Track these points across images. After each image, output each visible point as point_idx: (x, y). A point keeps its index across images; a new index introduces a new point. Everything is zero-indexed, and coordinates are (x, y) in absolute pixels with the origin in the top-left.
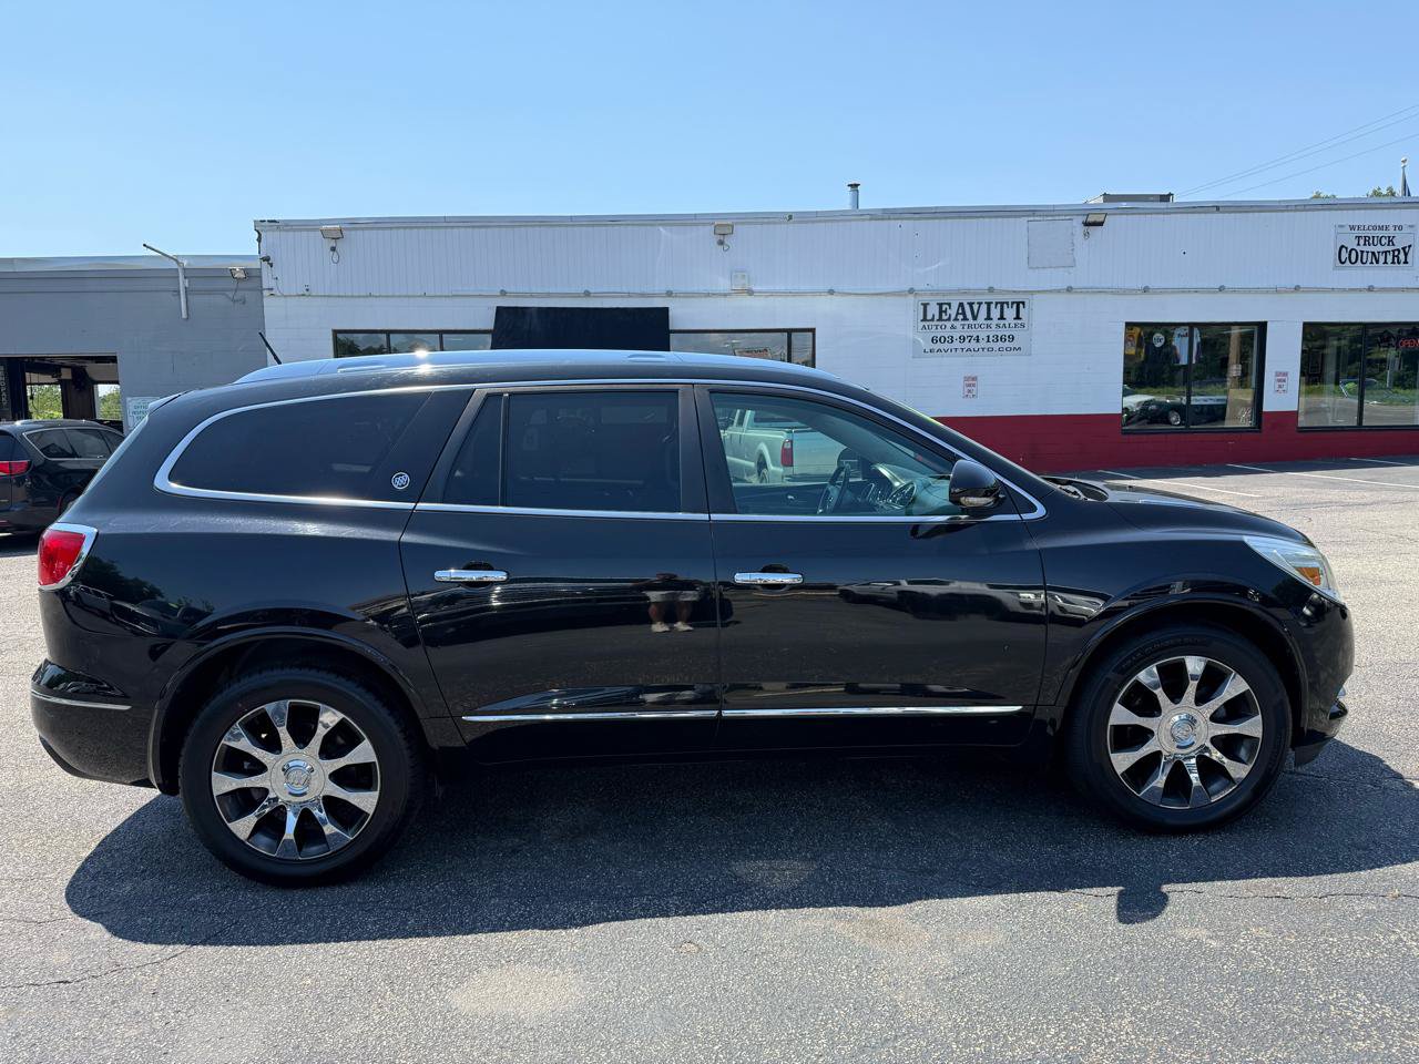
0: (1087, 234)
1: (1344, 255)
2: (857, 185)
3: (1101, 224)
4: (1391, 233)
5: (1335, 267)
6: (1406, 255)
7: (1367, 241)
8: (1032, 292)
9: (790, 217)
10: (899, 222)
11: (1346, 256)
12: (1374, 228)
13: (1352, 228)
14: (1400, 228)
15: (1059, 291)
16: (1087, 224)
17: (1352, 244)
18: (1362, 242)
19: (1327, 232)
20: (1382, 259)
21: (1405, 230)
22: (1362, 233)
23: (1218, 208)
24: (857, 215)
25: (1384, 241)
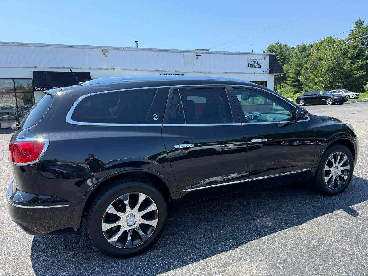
0: (197, 58)
1: (249, 65)
2: (137, 42)
3: (200, 56)
4: (258, 61)
5: (248, 68)
6: (261, 66)
7: (253, 62)
8: (185, 72)
9: (124, 49)
10: (152, 52)
11: (250, 66)
12: (255, 59)
13: (250, 59)
14: (259, 60)
15: (191, 72)
16: (197, 56)
17: (251, 63)
18: (252, 62)
19: (246, 60)
20: (256, 67)
21: (260, 60)
22: (253, 61)
23: (224, 53)
24: (137, 49)
25: (257, 62)
